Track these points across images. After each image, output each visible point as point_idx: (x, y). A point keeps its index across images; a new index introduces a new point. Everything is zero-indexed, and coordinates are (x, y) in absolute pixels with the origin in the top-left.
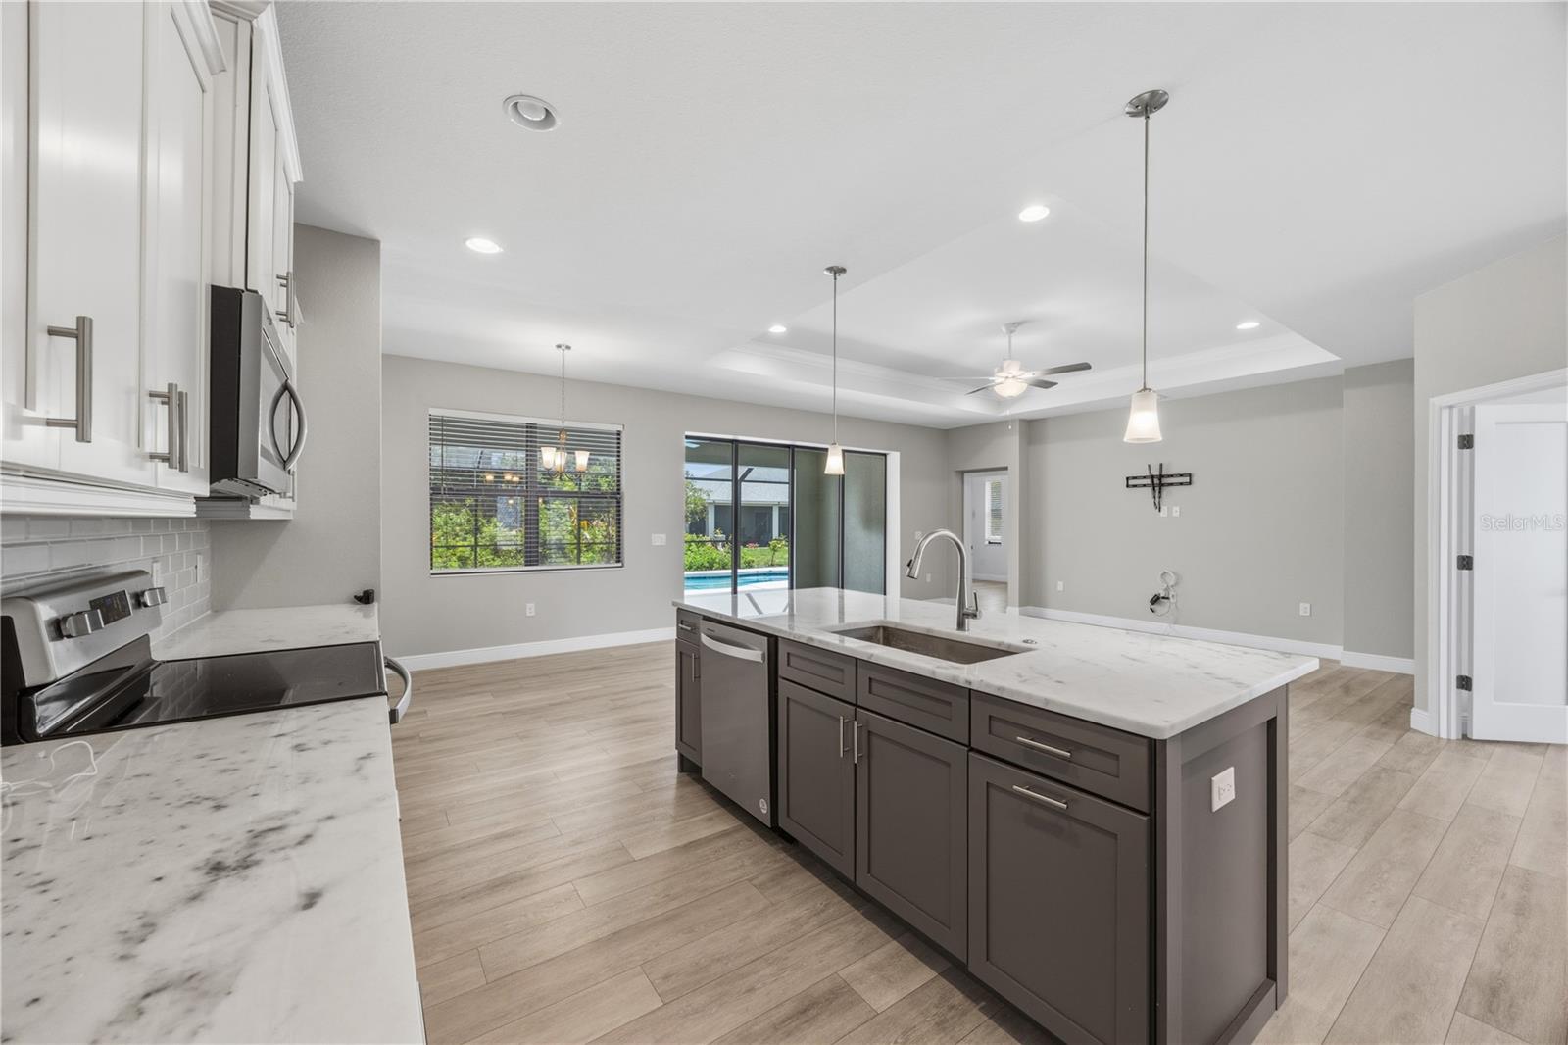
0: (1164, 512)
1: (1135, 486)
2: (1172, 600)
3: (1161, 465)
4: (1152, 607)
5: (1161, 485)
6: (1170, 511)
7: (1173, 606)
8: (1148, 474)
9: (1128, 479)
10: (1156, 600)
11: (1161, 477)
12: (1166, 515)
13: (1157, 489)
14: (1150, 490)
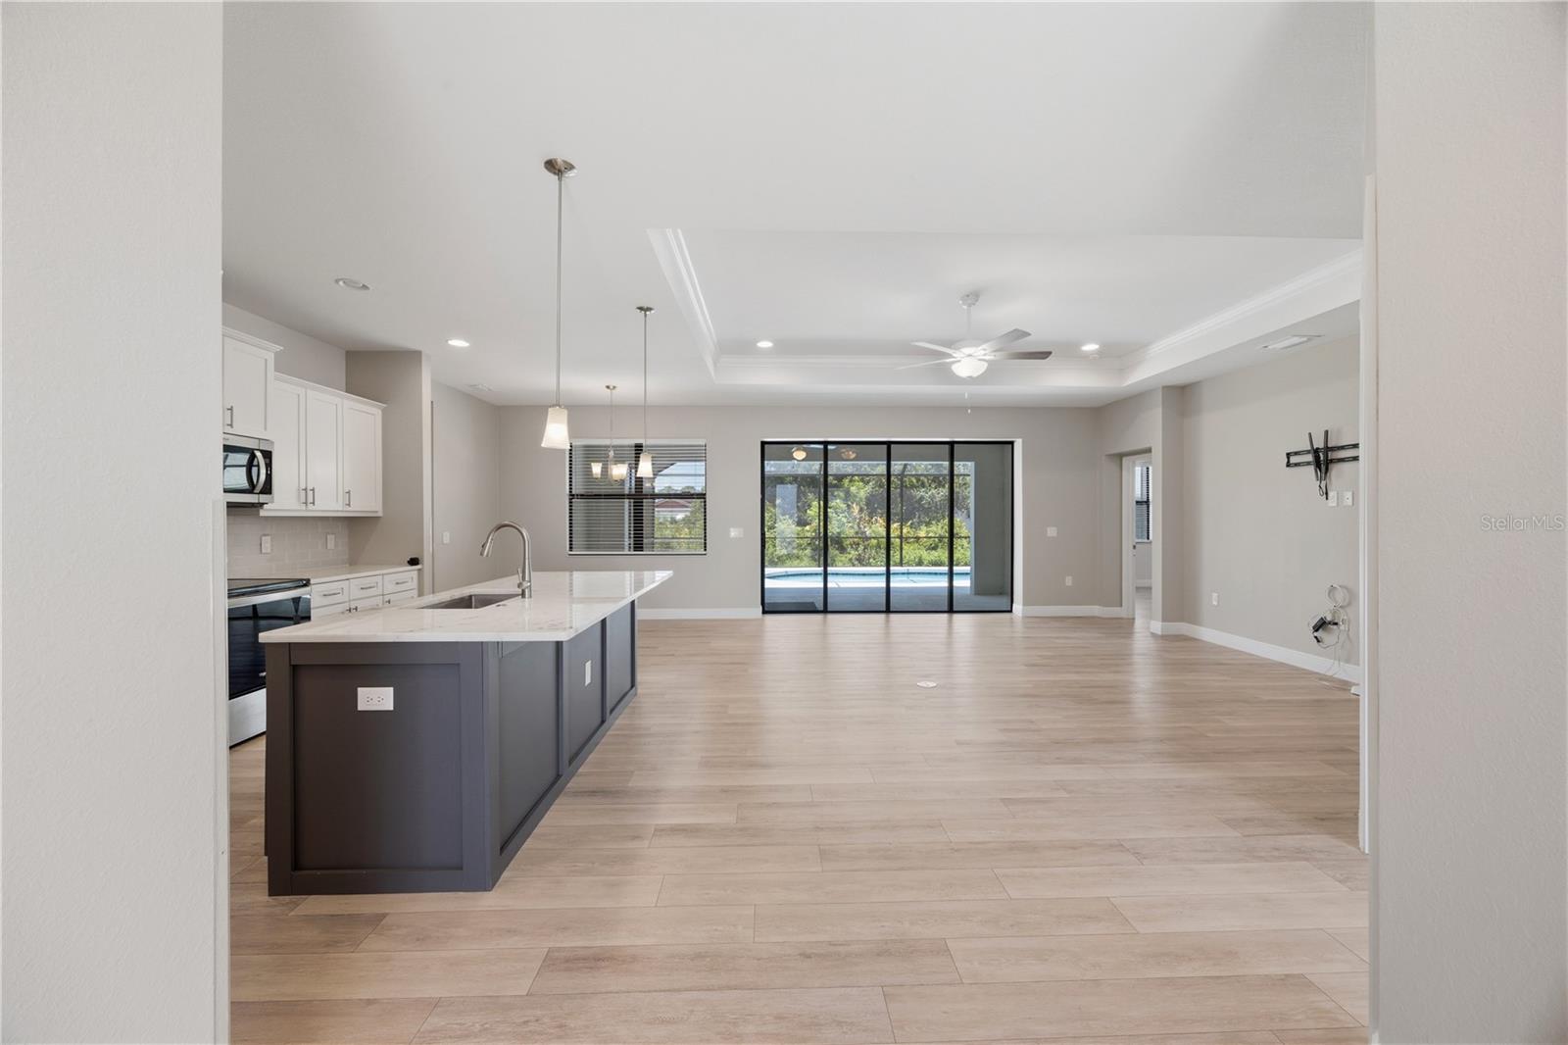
0: (1332, 502)
1: (1296, 465)
2: (1342, 627)
3: (1327, 432)
4: (1316, 634)
5: (1329, 462)
6: (1339, 498)
7: (1343, 638)
8: (1309, 448)
9: (1288, 455)
10: (1321, 625)
11: (1328, 449)
12: (1334, 504)
13: (1323, 467)
14: (1312, 468)
